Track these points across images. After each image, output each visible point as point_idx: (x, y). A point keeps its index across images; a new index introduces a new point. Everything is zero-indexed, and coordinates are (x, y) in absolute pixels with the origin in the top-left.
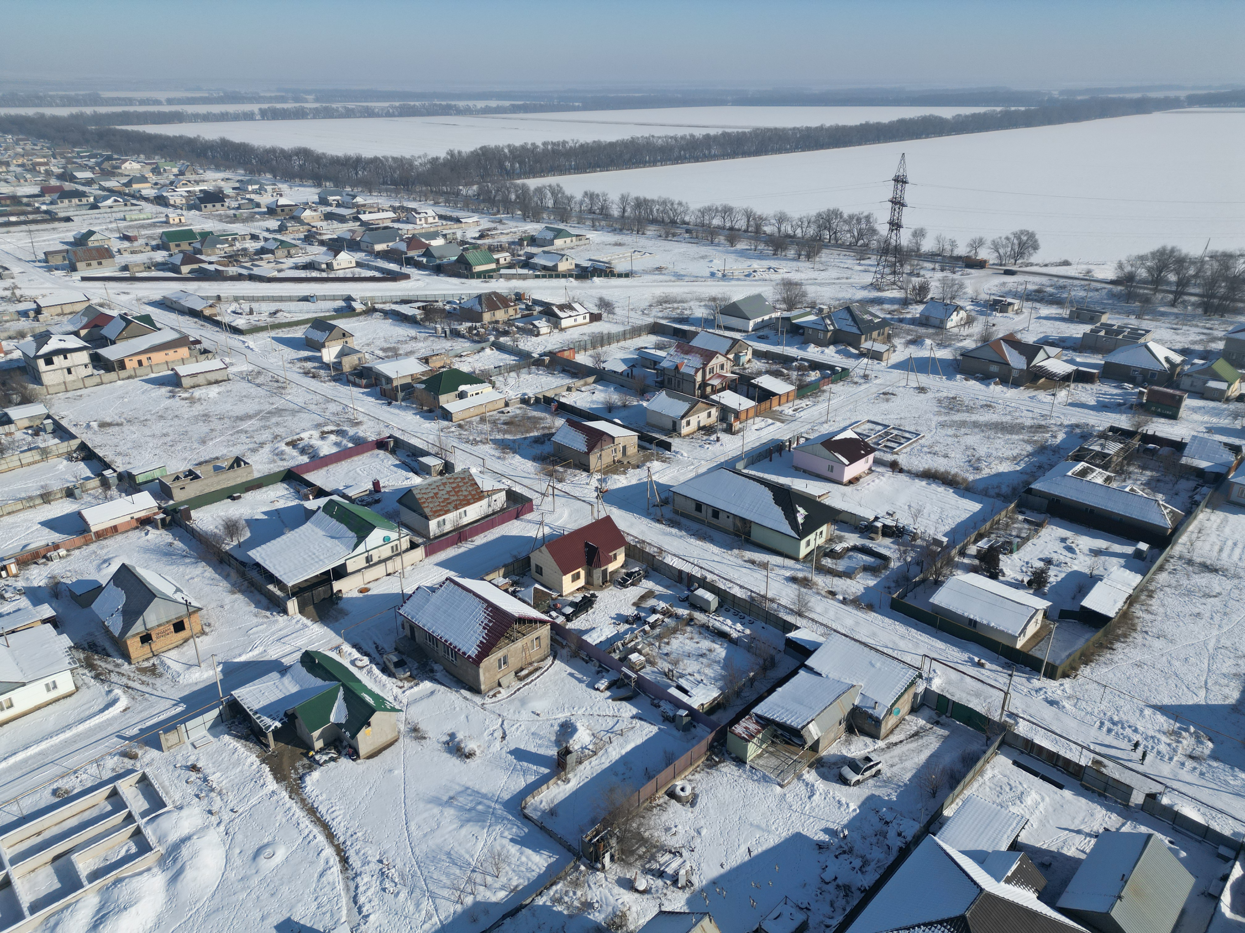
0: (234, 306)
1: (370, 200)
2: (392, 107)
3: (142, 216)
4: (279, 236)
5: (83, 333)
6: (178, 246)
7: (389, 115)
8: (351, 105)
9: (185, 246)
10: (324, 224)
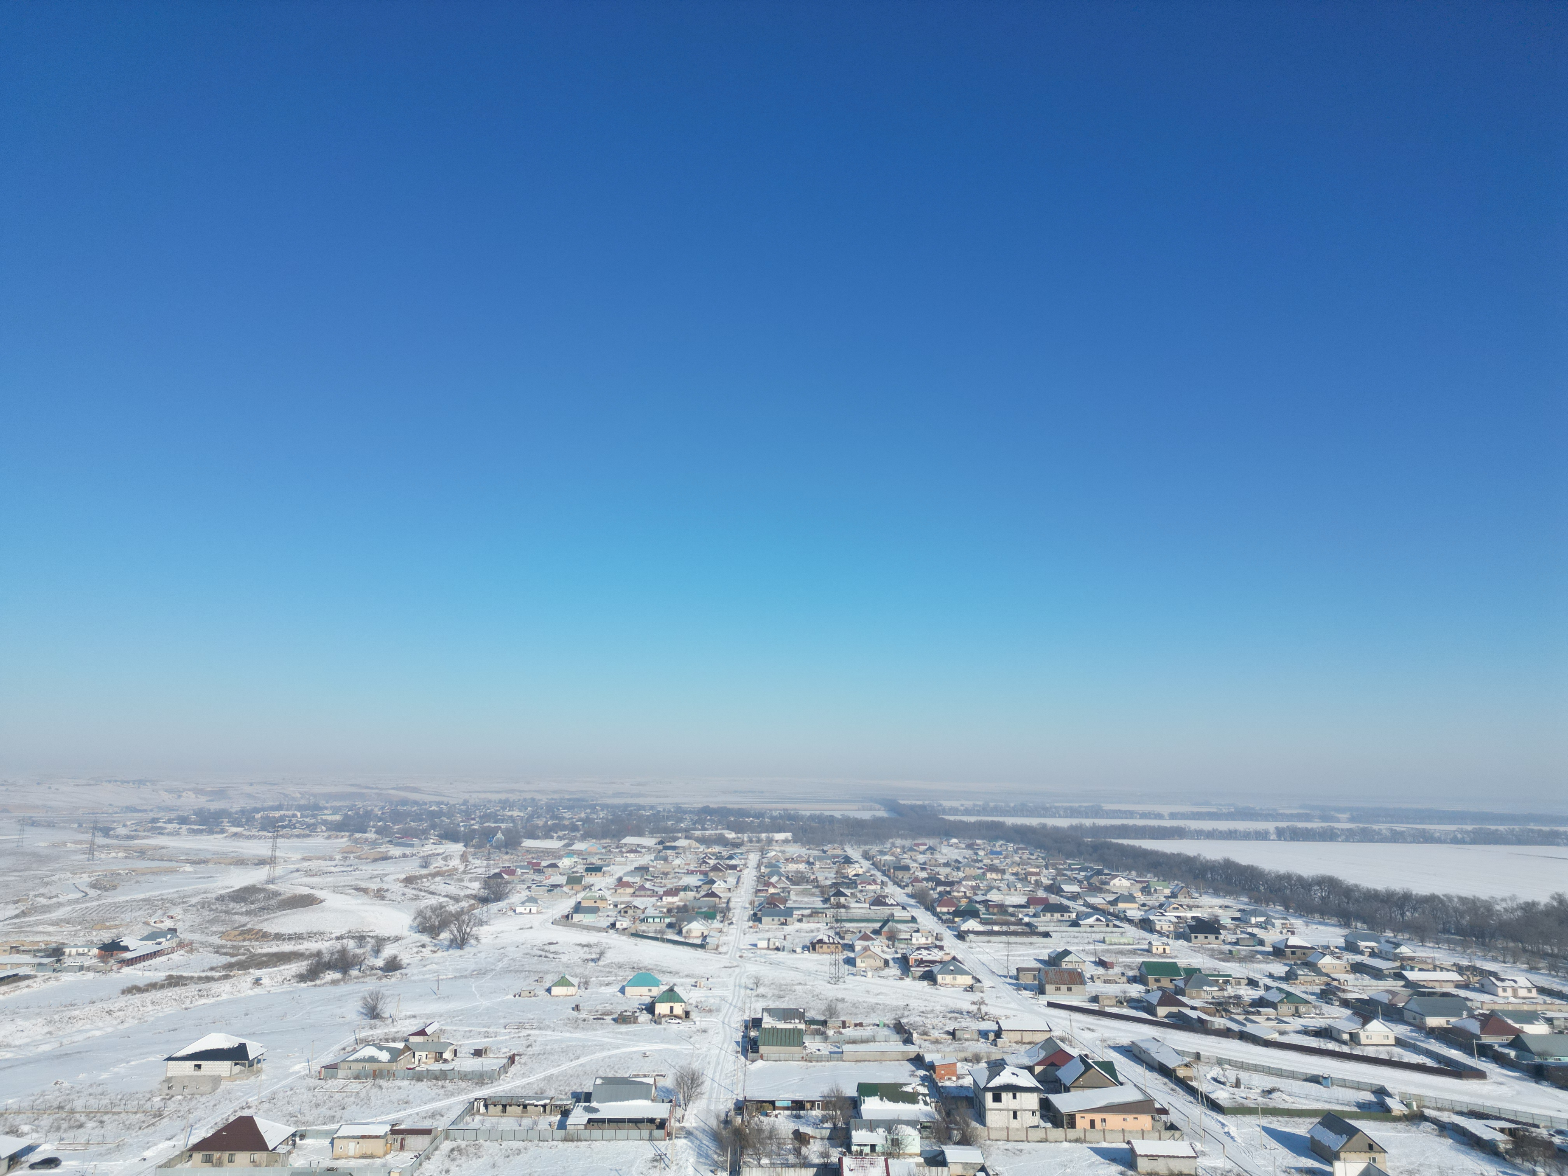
0: (1216, 1072)
1: (1421, 952)
2: (1462, 831)
3: (1122, 940)
4: (1284, 986)
5: (1038, 1069)
6: (1157, 981)
7: (1455, 841)
8: (1400, 827)
9: (1165, 982)
10: (1351, 977)
